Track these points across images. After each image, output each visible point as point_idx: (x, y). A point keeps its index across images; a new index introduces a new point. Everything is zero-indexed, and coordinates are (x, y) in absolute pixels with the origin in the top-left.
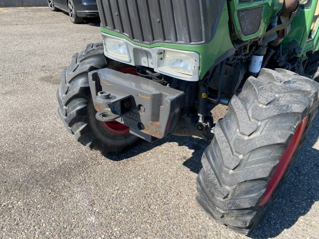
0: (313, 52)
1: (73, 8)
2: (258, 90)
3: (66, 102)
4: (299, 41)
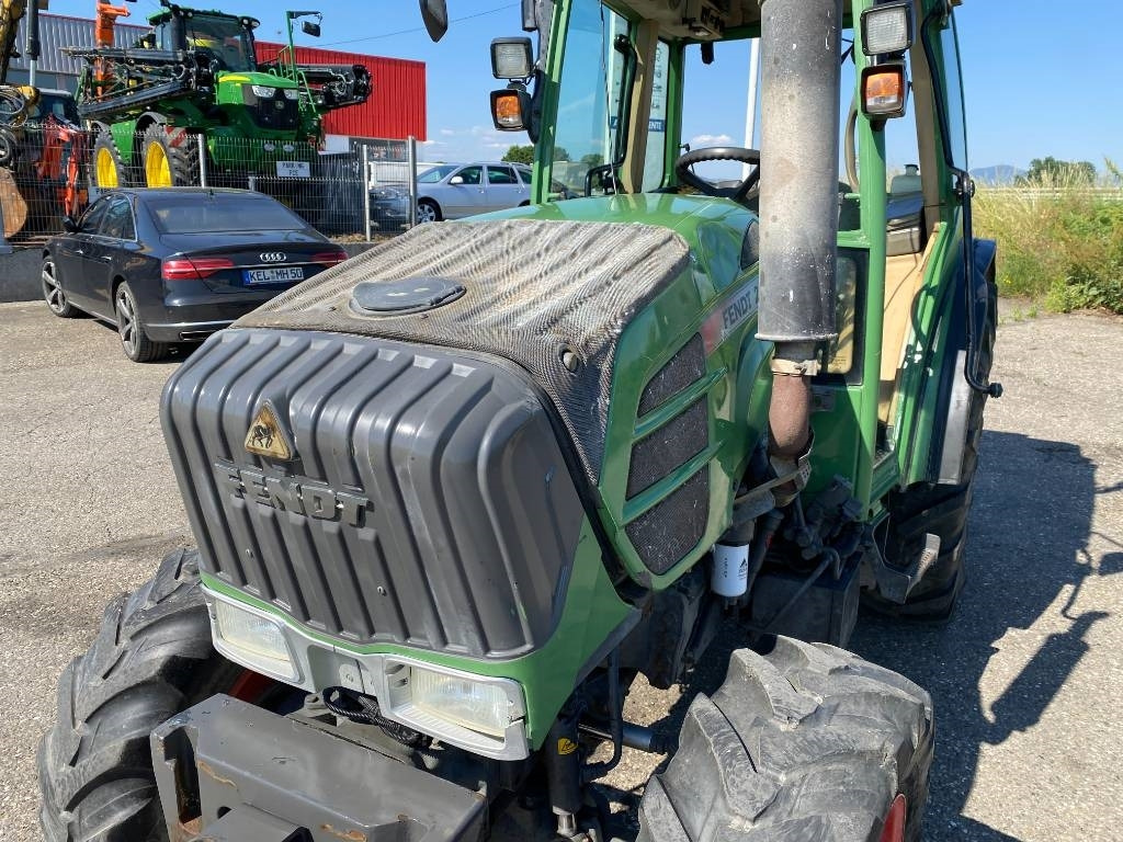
0: (903, 489)
1: (132, 313)
2: (723, 761)
3: (71, 797)
4: (851, 481)
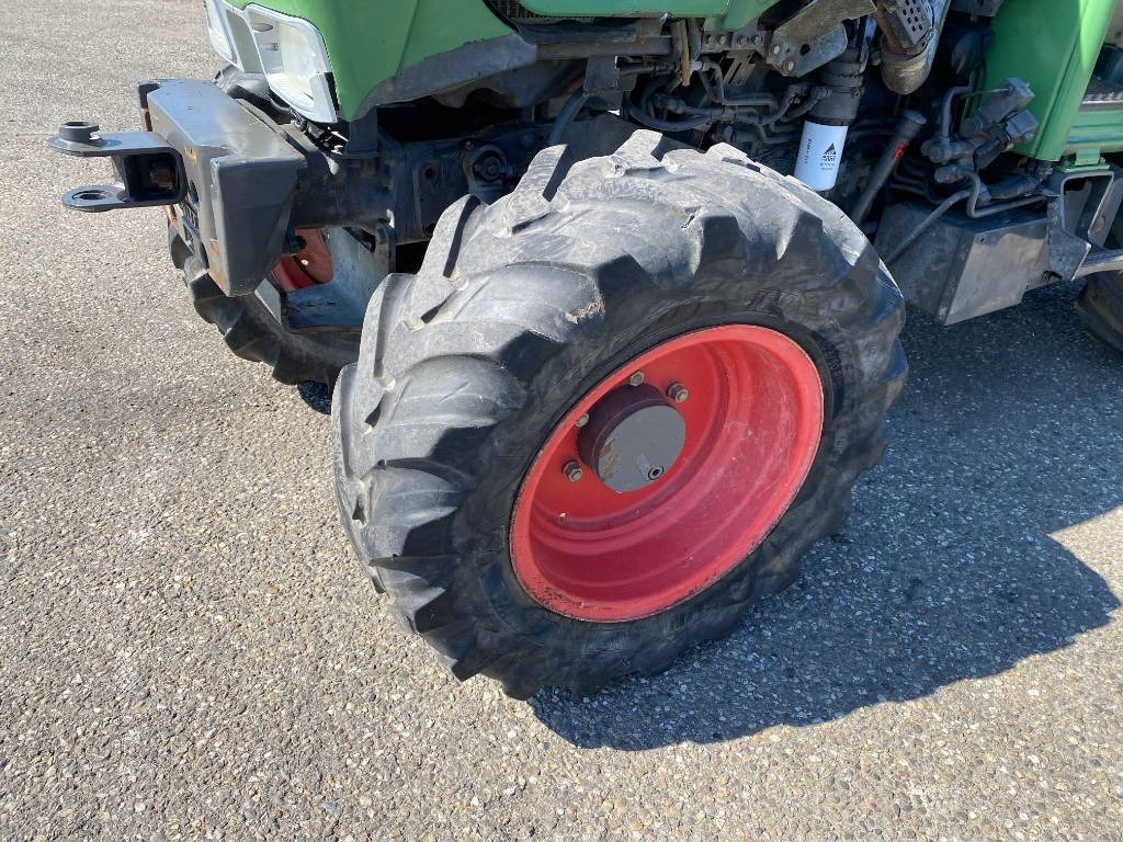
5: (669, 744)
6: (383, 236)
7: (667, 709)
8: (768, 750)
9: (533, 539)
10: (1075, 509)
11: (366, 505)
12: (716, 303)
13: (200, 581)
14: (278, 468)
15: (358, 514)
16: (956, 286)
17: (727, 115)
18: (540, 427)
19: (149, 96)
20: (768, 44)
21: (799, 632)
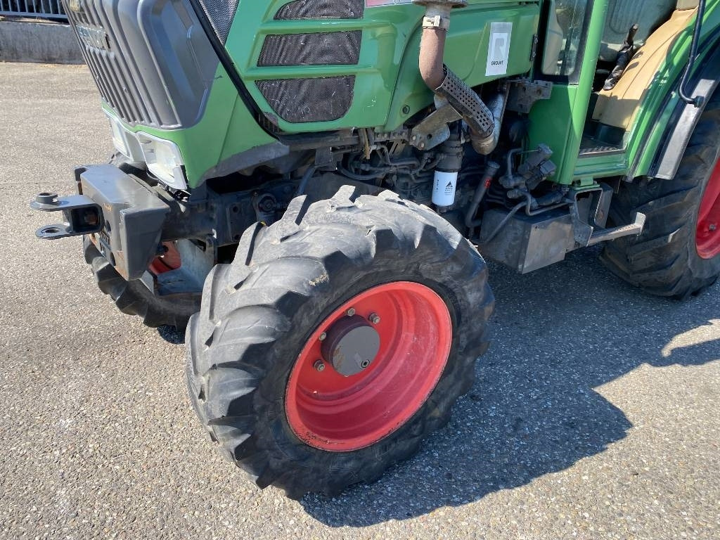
0: (629, 180)
5: (382, 521)
6: (210, 243)
7: (380, 502)
8: (438, 520)
9: (298, 406)
10: (606, 373)
11: (206, 390)
12: (387, 271)
13: (104, 447)
14: (148, 378)
15: (202, 396)
16: (525, 253)
17: (393, 170)
18: (298, 341)
19: (82, 175)
20: (410, 136)
21: (454, 453)
